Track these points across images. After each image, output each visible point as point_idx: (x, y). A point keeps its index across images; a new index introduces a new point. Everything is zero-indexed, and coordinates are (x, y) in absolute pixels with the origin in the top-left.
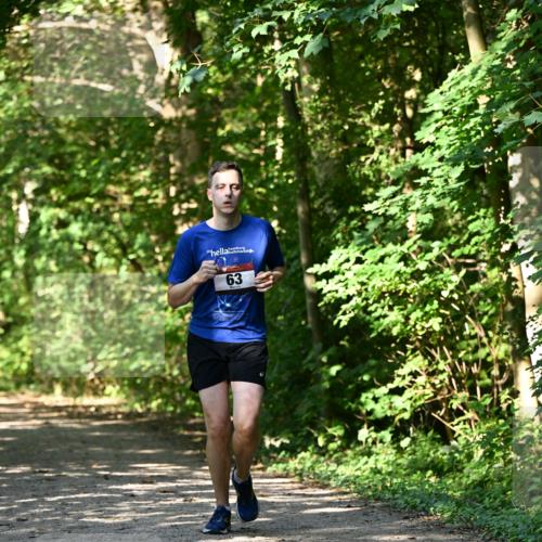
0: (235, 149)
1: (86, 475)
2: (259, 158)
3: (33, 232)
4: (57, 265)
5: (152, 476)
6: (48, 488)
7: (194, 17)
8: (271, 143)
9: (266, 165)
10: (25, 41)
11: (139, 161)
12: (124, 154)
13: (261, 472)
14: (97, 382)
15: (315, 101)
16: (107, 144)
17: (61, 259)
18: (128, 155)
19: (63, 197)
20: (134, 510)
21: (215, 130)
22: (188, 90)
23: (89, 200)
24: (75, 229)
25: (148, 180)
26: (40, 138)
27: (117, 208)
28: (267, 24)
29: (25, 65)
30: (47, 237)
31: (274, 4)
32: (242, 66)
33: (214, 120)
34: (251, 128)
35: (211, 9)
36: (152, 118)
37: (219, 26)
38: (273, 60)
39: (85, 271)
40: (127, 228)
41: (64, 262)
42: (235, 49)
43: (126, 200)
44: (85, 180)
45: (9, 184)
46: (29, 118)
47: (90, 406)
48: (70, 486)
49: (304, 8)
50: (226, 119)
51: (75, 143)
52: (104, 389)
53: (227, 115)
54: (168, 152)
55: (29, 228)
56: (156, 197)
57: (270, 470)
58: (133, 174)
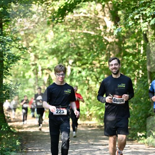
0: (129, 50)
1: (87, 143)
2: (136, 53)
3: (72, 75)
4: (79, 84)
5: (105, 144)
6: (76, 147)
7: (117, 13)
8: (140, 49)
9: (138, 55)
10: (69, 20)
11: (102, 54)
12: (97, 52)
13: (136, 143)
14: (90, 117)
15: (152, 36)
16: (92, 49)
17: (80, 82)
18: (99, 52)
19: (80, 65)
20: (100, 154)
21: (123, 45)
22: (116, 34)
23: (87, 65)
24: (84, 73)
25: (104, 59)
26: (74, 48)
27: (96, 67)
28: (139, 15)
29: (69, 27)
30: (76, 76)
31: (141, 9)
32: (131, 27)
33: (123, 42)
34: (134, 44)
35: (122, 10)
36: (105, 42)
37: (125, 15)
38: (141, 25)
39: (86, 85)
40: (98, 73)
41: (80, 83)
42: (130, 22)
43: (98, 65)
44: (87, 60)
45: (65, 61)
46: (71, 42)
47: (87, 124)
48: (82, 147)
49: (149, 10)
50: (127, 42)
51: (83, 49)
52: (92, 119)
53: (127, 40)
54: (110, 51)
55: (71, 73)
56: (107, 64)
57: (139, 142)
58: (100, 57)
